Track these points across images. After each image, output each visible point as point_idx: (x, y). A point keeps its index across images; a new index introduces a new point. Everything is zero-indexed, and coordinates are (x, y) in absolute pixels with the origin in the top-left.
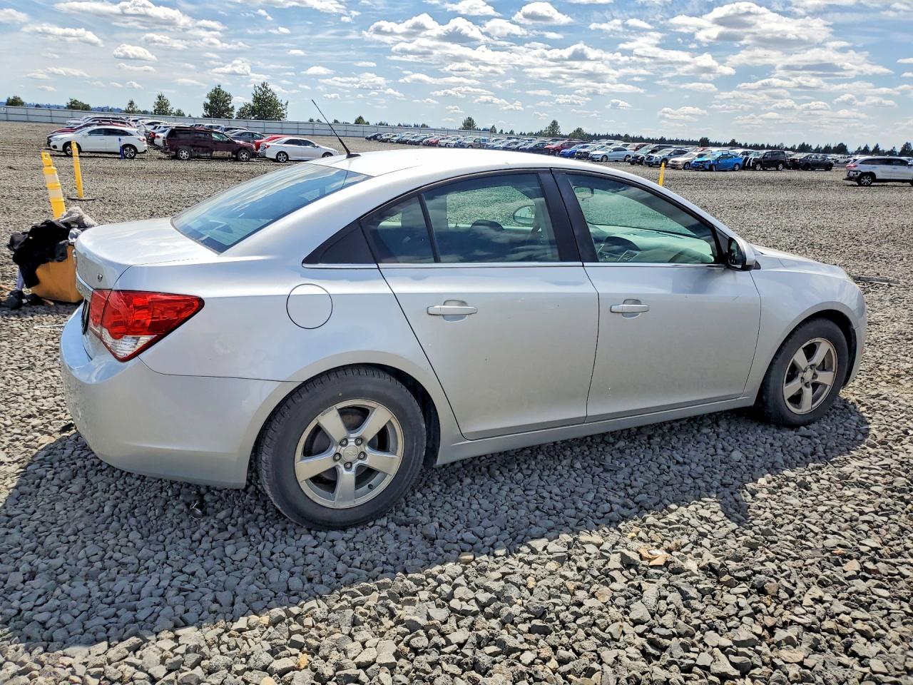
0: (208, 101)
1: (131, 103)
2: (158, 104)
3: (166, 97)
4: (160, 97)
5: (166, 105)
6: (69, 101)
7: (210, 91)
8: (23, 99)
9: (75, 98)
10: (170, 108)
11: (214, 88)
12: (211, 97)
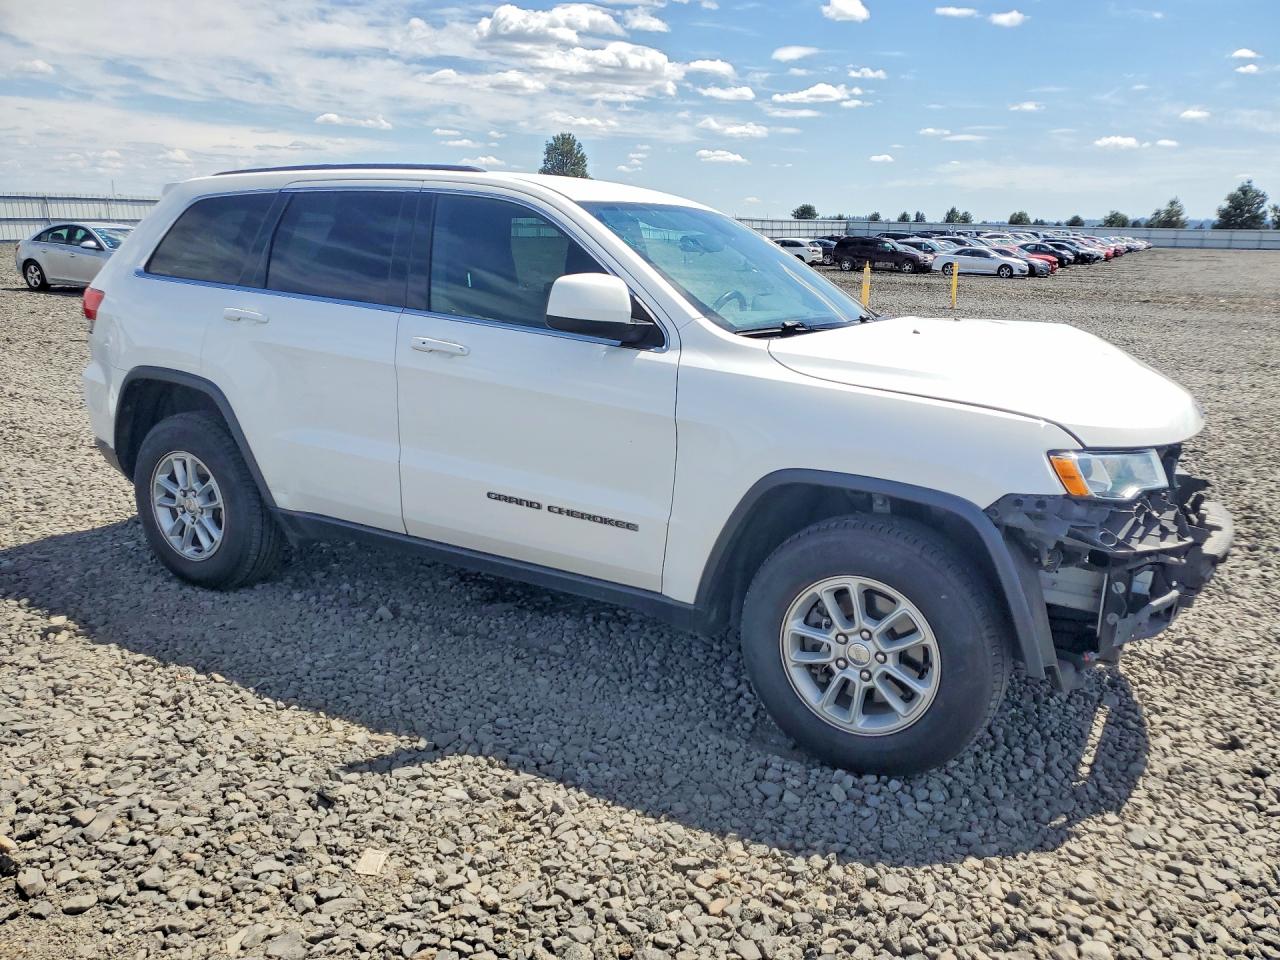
2: (1168, 212)
3: (1182, 202)
4: (1173, 203)
5: (1178, 213)
6: (1108, 214)
7: (1234, 189)
10: (1182, 217)
11: (1239, 185)
12: (1232, 198)
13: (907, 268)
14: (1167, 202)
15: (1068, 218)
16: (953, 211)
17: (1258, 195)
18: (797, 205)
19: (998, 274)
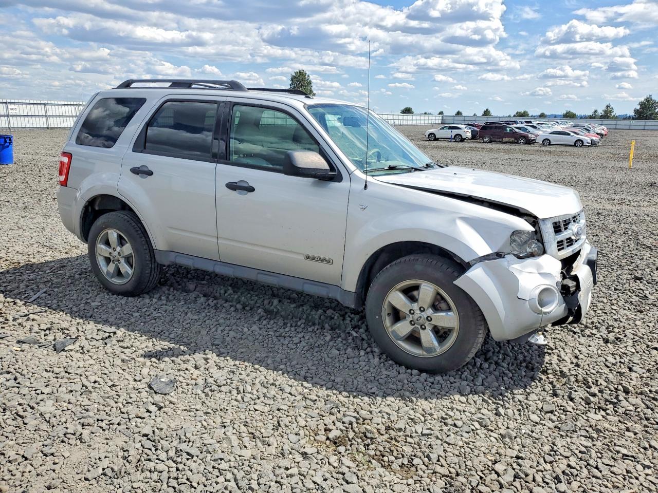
0: (638, 107)
1: (596, 111)
2: (605, 112)
3: (612, 106)
4: (607, 107)
5: (611, 112)
6: (565, 112)
7: (642, 99)
8: (546, 113)
9: (568, 110)
10: (613, 114)
11: (645, 98)
12: (642, 104)
13: (522, 141)
14: (605, 106)
15: (539, 114)
16: (487, 110)
17: (655, 102)
18: (403, 108)
19: (575, 145)
